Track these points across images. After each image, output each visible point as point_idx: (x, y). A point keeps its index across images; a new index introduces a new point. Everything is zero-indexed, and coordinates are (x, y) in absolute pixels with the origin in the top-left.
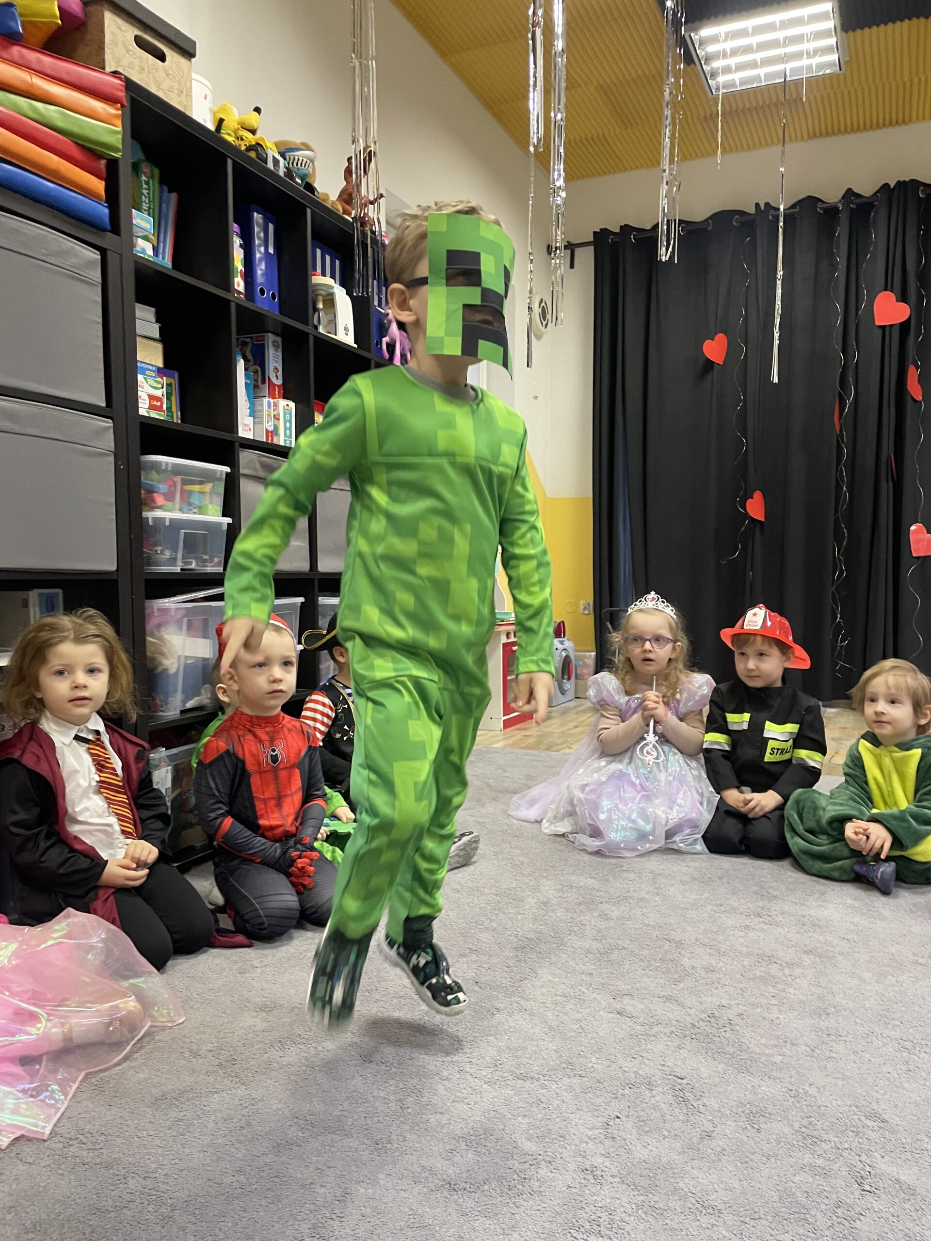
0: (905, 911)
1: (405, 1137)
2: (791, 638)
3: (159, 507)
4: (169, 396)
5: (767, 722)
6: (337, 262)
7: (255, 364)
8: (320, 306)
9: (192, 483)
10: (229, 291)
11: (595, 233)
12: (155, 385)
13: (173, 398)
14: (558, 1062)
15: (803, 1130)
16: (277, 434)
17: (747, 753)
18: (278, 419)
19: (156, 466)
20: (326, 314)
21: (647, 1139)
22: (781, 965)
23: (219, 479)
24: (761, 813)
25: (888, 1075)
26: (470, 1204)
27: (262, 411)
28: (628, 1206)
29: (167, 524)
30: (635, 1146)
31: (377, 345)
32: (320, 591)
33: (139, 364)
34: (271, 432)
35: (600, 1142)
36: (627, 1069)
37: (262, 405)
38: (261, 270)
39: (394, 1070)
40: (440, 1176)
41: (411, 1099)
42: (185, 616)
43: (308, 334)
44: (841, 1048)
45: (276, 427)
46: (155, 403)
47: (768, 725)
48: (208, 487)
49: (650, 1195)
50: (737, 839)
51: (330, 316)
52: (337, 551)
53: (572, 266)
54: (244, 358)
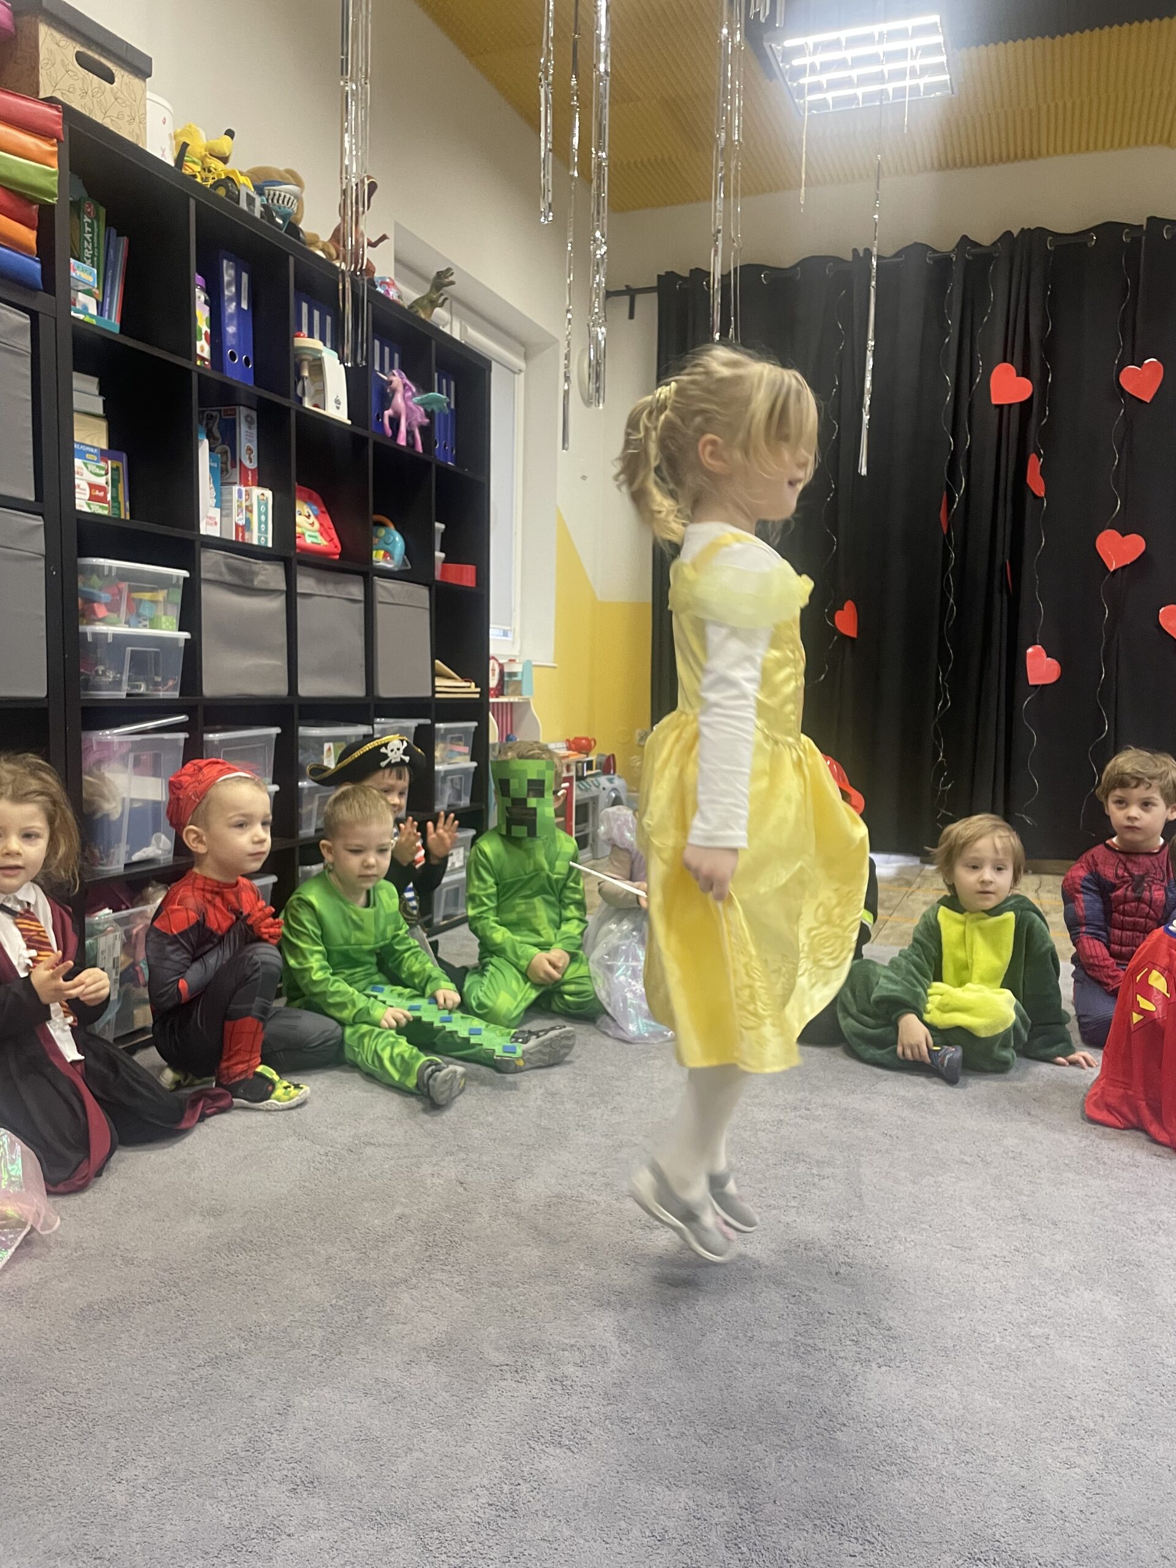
3: (100, 620)
4: (115, 483)
6: (329, 319)
7: (223, 443)
8: (306, 373)
9: (142, 590)
10: (190, 358)
11: (659, 276)
12: (97, 471)
13: (121, 486)
16: (250, 531)
18: (251, 512)
19: (97, 569)
20: (313, 383)
23: (176, 586)
27: (231, 501)
29: (110, 640)
32: (300, 718)
33: (76, 446)
34: (243, 527)
37: (231, 494)
38: (232, 329)
42: (131, 750)
43: (289, 409)
45: (248, 521)
46: (97, 493)
48: (161, 595)
51: (318, 385)
52: (323, 671)
53: (631, 316)
54: (210, 436)
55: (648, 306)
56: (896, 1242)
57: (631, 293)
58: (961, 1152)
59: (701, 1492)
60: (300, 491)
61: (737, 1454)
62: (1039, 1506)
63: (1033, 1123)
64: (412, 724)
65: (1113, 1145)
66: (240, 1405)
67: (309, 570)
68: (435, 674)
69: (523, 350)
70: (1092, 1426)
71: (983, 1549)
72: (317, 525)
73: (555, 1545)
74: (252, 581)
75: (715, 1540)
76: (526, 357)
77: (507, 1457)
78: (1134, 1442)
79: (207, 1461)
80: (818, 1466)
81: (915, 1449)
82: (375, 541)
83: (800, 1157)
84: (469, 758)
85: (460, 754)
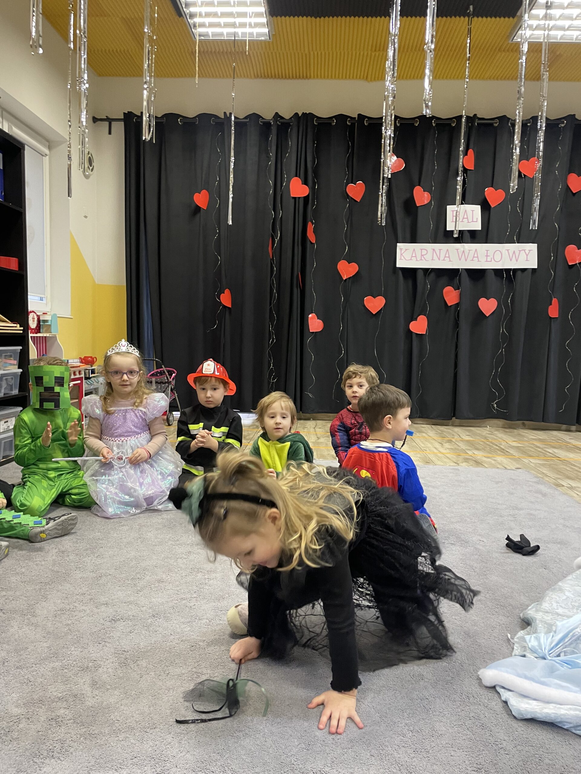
5: (213, 427)
11: (124, 113)
53: (110, 133)
55: (119, 128)
57: (110, 121)
69: (47, 143)
76: (50, 148)
84: (17, 367)
85: (11, 364)
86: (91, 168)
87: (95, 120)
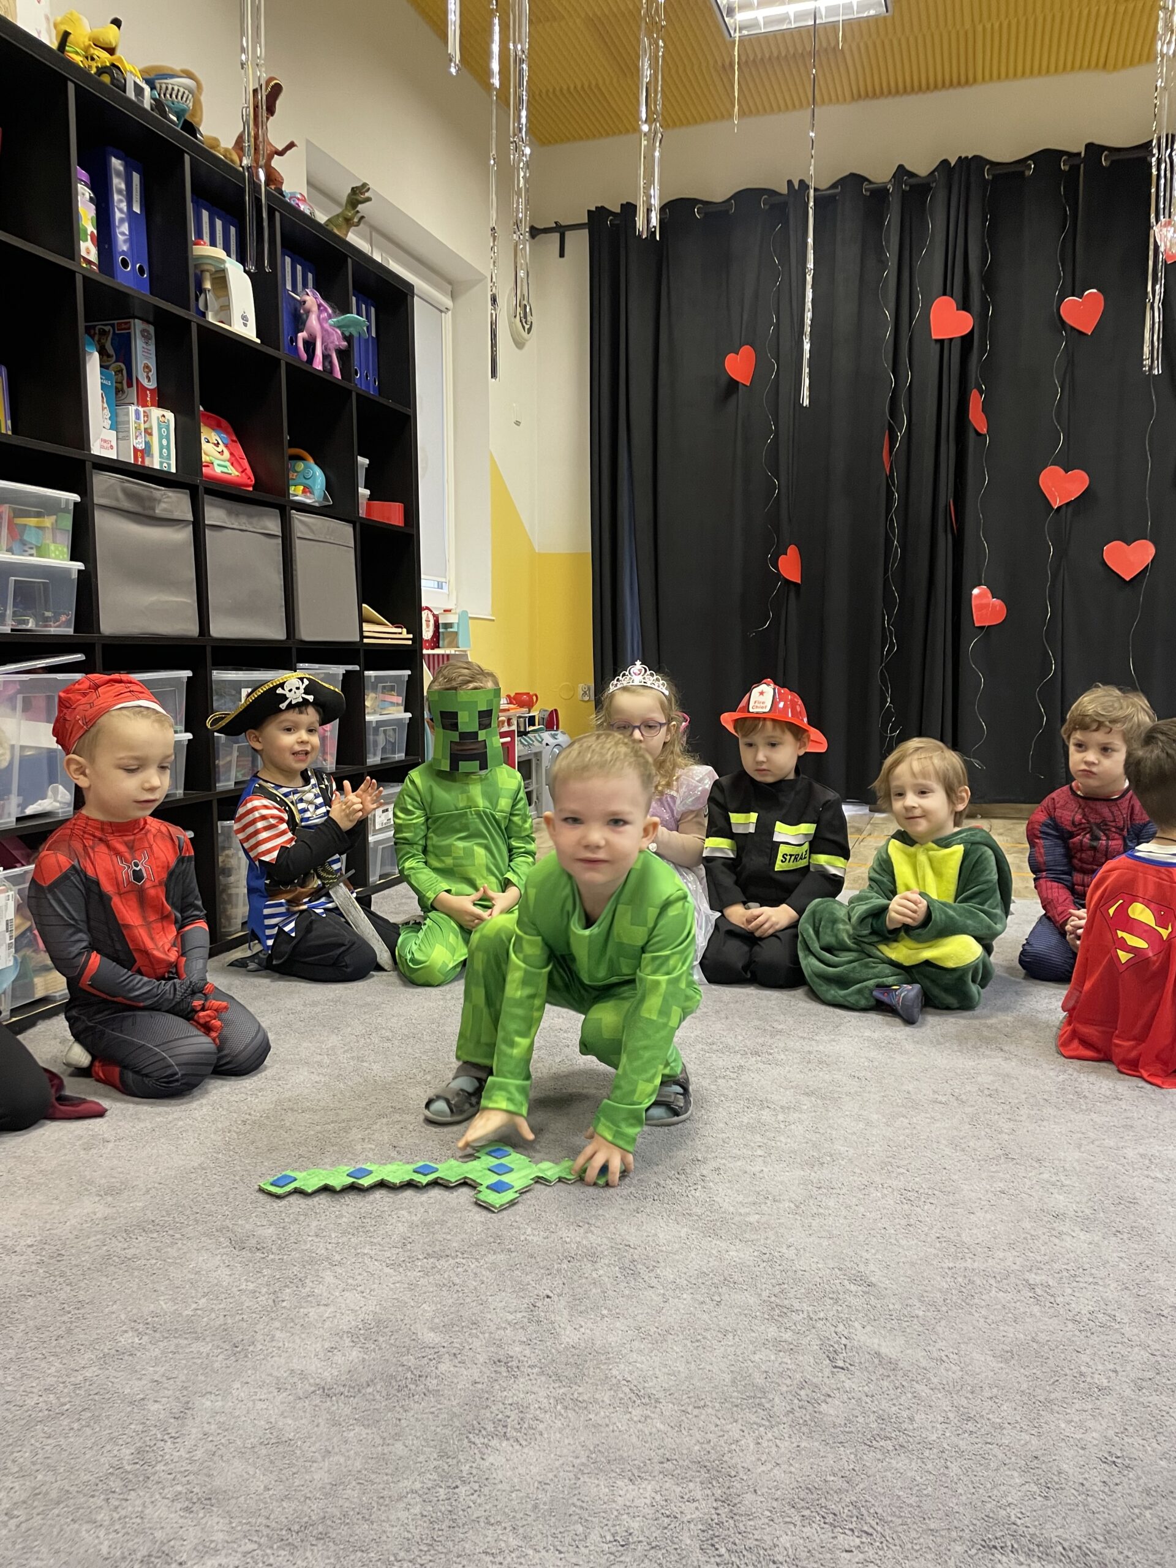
0: (932, 1042)
1: (273, 1336)
2: (805, 720)
5: (778, 823)
6: (233, 230)
7: (117, 361)
8: (208, 285)
9: (27, 514)
10: (73, 259)
11: (589, 211)
13: (1, 403)
14: (483, 1235)
15: (773, 1299)
16: (150, 455)
17: (753, 862)
18: (151, 434)
20: (217, 297)
21: (581, 1320)
22: (775, 1109)
23: (65, 510)
24: (771, 931)
25: (883, 1231)
26: (347, 1410)
27: (128, 422)
28: (545, 1401)
30: (565, 1329)
31: (292, 341)
32: (214, 665)
34: (142, 451)
35: (522, 1328)
36: (568, 1240)
37: (127, 414)
38: (123, 234)
39: (271, 1256)
40: (312, 1381)
41: (288, 1290)
42: (19, 692)
43: (189, 322)
44: (831, 1203)
45: (148, 445)
47: (779, 826)
48: (48, 522)
49: (575, 1387)
50: (740, 965)
51: (222, 300)
52: (238, 610)
53: (562, 255)
54: (102, 352)
55: (579, 243)
56: (872, 1190)
57: (561, 230)
58: (934, 1092)
59: (669, 1483)
60: (209, 417)
61: (710, 1436)
62: (1056, 1479)
63: (1006, 1059)
64: (340, 670)
65: (1092, 1078)
66: (129, 1409)
67: (218, 501)
68: (362, 619)
69: (450, 287)
70: (1105, 1383)
71: (999, 1534)
72: (227, 454)
73: (499, 1559)
74: (153, 509)
75: (688, 1542)
76: (453, 296)
77: (443, 1455)
78: (1155, 1399)
79: (86, 1478)
80: (803, 1445)
81: (911, 1419)
82: (292, 475)
83: (764, 1104)
84: (402, 708)
85: (393, 704)
86: (527, 327)
87: (534, 232)
